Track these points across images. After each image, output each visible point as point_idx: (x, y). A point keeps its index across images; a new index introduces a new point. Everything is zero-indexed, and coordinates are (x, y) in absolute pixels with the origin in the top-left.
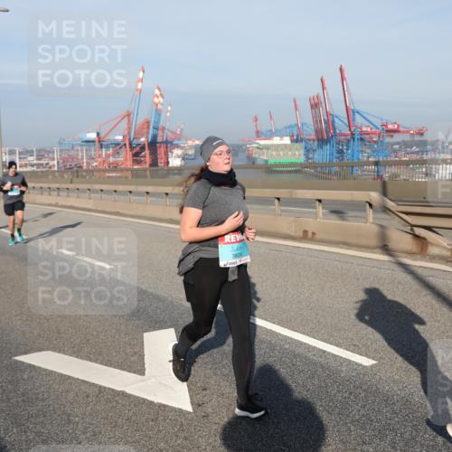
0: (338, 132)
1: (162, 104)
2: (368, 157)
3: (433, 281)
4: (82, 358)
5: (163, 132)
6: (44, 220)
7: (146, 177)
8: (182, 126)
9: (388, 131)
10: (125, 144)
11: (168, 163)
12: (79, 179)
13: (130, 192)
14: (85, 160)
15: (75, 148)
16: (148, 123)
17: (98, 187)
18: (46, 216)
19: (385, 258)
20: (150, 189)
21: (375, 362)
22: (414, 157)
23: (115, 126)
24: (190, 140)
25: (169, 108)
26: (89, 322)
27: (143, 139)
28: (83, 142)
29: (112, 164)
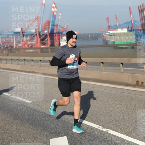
1: (56, 12)
5: (57, 27)
7: (48, 52)
8: (67, 24)
10: (36, 34)
11: (60, 44)
12: (12, 54)
13: (40, 61)
14: (15, 43)
15: (10, 36)
16: (49, 22)
17: (22, 58)
23: (31, 24)
26: (20, 133)
27: (46, 31)
28: (13, 33)
29: (29, 45)
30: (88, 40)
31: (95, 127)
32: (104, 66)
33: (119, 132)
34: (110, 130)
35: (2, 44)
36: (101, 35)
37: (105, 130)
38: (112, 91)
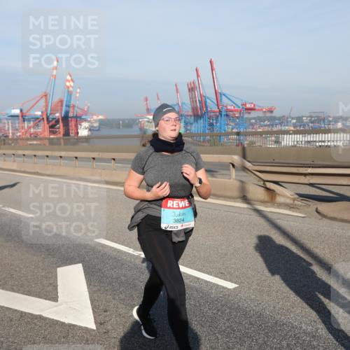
0: (209, 109)
1: (72, 87)
2: (232, 129)
3: (280, 223)
4: (7, 290)
5: (74, 109)
7: (60, 144)
8: (89, 105)
9: (247, 109)
10: (43, 119)
11: (78, 133)
12: (6, 146)
13: (47, 156)
14: (11, 131)
15: (3, 121)
16: (62, 101)
17: (21, 152)
19: (245, 206)
20: (63, 154)
21: (237, 286)
22: (266, 129)
23: (35, 104)
24: (95, 115)
25: (78, 90)
27: (57, 115)
28: (9, 116)
29: (33, 134)
31: (124, 250)
36: (137, 121)
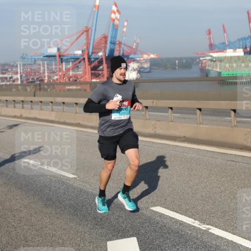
1: (119, 20)
5: (120, 46)
6: (9, 131)
8: (138, 41)
10: (84, 59)
12: (42, 92)
14: (46, 74)
15: (38, 62)
16: (106, 38)
17: (60, 100)
18: (11, 127)
24: (146, 54)
25: (126, 24)
26: (56, 231)
27: (101, 54)
28: (44, 56)
29: (72, 77)
30: (174, 69)
31: (187, 222)
32: (203, 114)
33: (229, 232)
34: (214, 228)
35: (24, 75)
36: (198, 60)
37: (204, 227)
38: (217, 158)
